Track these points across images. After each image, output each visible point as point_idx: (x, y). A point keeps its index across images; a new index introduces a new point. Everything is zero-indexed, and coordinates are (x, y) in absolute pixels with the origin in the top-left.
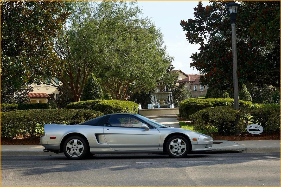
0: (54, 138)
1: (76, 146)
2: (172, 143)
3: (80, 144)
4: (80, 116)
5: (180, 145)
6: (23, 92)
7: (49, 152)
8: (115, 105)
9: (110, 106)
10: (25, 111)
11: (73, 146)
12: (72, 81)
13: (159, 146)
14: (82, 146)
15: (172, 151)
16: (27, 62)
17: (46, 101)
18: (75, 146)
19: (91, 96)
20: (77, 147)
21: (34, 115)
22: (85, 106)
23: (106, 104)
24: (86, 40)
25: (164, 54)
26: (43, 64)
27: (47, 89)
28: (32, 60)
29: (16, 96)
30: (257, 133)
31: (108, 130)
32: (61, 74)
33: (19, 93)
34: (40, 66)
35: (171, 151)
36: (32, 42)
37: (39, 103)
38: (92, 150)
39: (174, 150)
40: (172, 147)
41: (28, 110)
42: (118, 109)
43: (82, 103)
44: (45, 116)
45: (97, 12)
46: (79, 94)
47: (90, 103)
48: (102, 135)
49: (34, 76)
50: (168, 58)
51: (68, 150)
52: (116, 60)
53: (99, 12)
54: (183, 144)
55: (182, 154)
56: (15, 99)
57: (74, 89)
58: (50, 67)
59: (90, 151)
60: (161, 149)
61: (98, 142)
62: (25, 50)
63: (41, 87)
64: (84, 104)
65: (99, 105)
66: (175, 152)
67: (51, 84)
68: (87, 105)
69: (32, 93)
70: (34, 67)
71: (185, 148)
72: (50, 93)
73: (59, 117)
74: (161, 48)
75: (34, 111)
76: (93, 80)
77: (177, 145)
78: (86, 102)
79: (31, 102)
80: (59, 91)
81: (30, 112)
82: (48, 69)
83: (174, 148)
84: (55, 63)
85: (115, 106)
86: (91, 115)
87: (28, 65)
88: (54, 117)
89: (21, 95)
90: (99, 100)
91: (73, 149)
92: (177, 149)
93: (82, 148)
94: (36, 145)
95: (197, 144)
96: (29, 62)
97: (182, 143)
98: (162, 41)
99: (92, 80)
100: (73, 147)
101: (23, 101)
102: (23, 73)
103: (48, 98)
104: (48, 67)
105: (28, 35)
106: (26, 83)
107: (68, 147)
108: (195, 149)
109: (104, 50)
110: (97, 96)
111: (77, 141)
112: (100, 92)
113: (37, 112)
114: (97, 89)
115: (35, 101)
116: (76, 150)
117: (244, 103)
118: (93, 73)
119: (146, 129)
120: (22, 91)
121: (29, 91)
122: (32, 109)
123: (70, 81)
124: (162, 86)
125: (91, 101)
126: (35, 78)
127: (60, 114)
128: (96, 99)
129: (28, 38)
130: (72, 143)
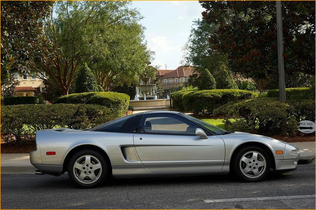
0: (54, 153)
1: (90, 166)
2: (244, 159)
3: (96, 163)
4: (82, 113)
5: (256, 162)
6: (10, 86)
7: (44, 174)
8: (113, 97)
9: (108, 99)
10: (8, 108)
11: (85, 166)
12: (59, 73)
13: (223, 164)
14: (99, 166)
15: (245, 171)
16: (9, 44)
17: (33, 94)
18: (87, 166)
19: (84, 88)
20: (91, 168)
21: (20, 113)
22: (79, 99)
23: (103, 96)
24: (75, 30)
25: (145, 49)
26: (31, 48)
27: (33, 83)
28: (15, 42)
29: (4, 90)
30: (310, 131)
31: (141, 139)
32: (51, 62)
33: (7, 87)
34: (26, 50)
35: (242, 170)
36: (16, 22)
37: (25, 96)
38: (115, 172)
39: (248, 169)
40: (244, 165)
41: (12, 106)
42: (117, 102)
43: (75, 96)
44: (35, 114)
45: (84, 3)
46: (67, 87)
47: (85, 96)
48: (132, 148)
49: (19, 62)
50: (150, 52)
51: (76, 173)
52: (107, 51)
53: (86, 4)
54: (260, 160)
55: (260, 175)
56: (2, 93)
57: (62, 82)
58: (39, 52)
59: (113, 173)
60: (227, 168)
61: (126, 158)
62: (6, 30)
63: (27, 81)
64: (78, 97)
65: (95, 97)
66: (248, 173)
67: (37, 77)
68: (81, 98)
69: (19, 86)
70: (18, 50)
71: (264, 167)
72: (36, 87)
73: (54, 116)
74: (142, 43)
75: (19, 107)
76: (87, 70)
77: (252, 160)
78: (80, 95)
79: (18, 95)
80: (44, 84)
81: (15, 109)
82: (37, 54)
83: (247, 166)
84: (46, 46)
85: (114, 99)
86: (96, 112)
87: (10, 48)
88: (47, 116)
89: (8, 88)
90: (95, 93)
91: (84, 170)
92: (252, 167)
93: (100, 169)
94: (23, 153)
95: (283, 160)
96: (12, 44)
97: (259, 158)
98: (144, 37)
99: (85, 70)
100: (84, 168)
101: (10, 94)
102: (4, 58)
103: (34, 91)
104: (37, 51)
105: (11, 12)
106: (8, 71)
107: (75, 168)
108: (280, 167)
109: (93, 40)
110: (91, 88)
111: (91, 158)
112: (94, 83)
113: (24, 109)
114: (91, 80)
115: (22, 94)
116: (90, 172)
117: (253, 94)
118: (86, 63)
119: (202, 137)
120: (9, 84)
121: (16, 84)
122: (17, 104)
123: (57, 74)
124: (147, 78)
125: (85, 93)
126: (21, 65)
127: (56, 111)
128: (90, 91)
129: (10, 17)
130: (82, 161)
